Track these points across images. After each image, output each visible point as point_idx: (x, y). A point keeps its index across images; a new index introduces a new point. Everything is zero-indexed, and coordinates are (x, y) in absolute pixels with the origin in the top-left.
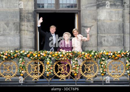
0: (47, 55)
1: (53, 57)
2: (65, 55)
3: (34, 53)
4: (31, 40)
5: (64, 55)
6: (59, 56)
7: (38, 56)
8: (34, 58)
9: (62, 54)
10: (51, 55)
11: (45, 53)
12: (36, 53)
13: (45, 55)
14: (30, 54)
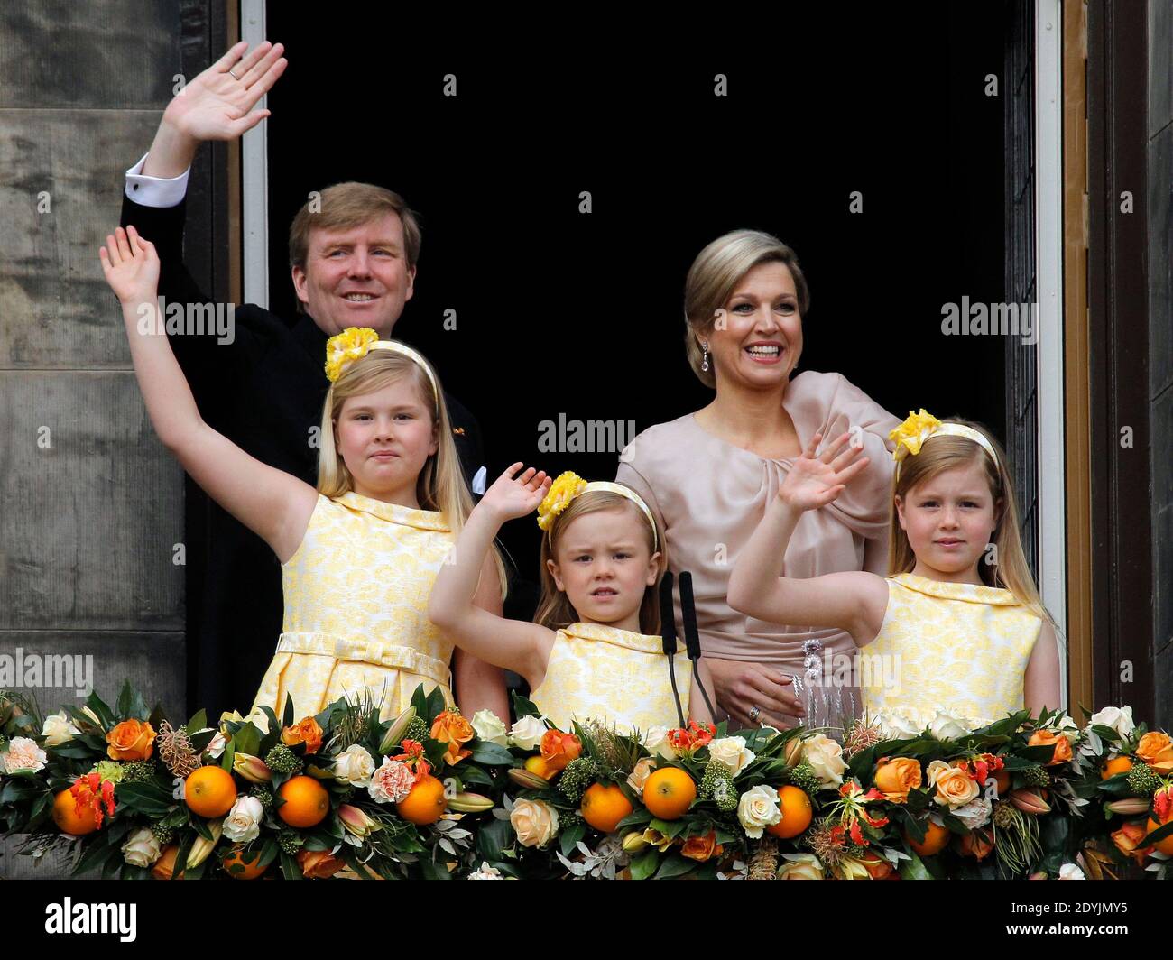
0: (479, 802)
1: (595, 836)
2: (856, 796)
3: (200, 743)
4: (107, 487)
5: (824, 800)
6: (730, 820)
7: (273, 810)
8: (199, 852)
9: (778, 780)
10: (550, 793)
11: (433, 750)
12: (245, 763)
13: (423, 796)
14: (109, 773)
